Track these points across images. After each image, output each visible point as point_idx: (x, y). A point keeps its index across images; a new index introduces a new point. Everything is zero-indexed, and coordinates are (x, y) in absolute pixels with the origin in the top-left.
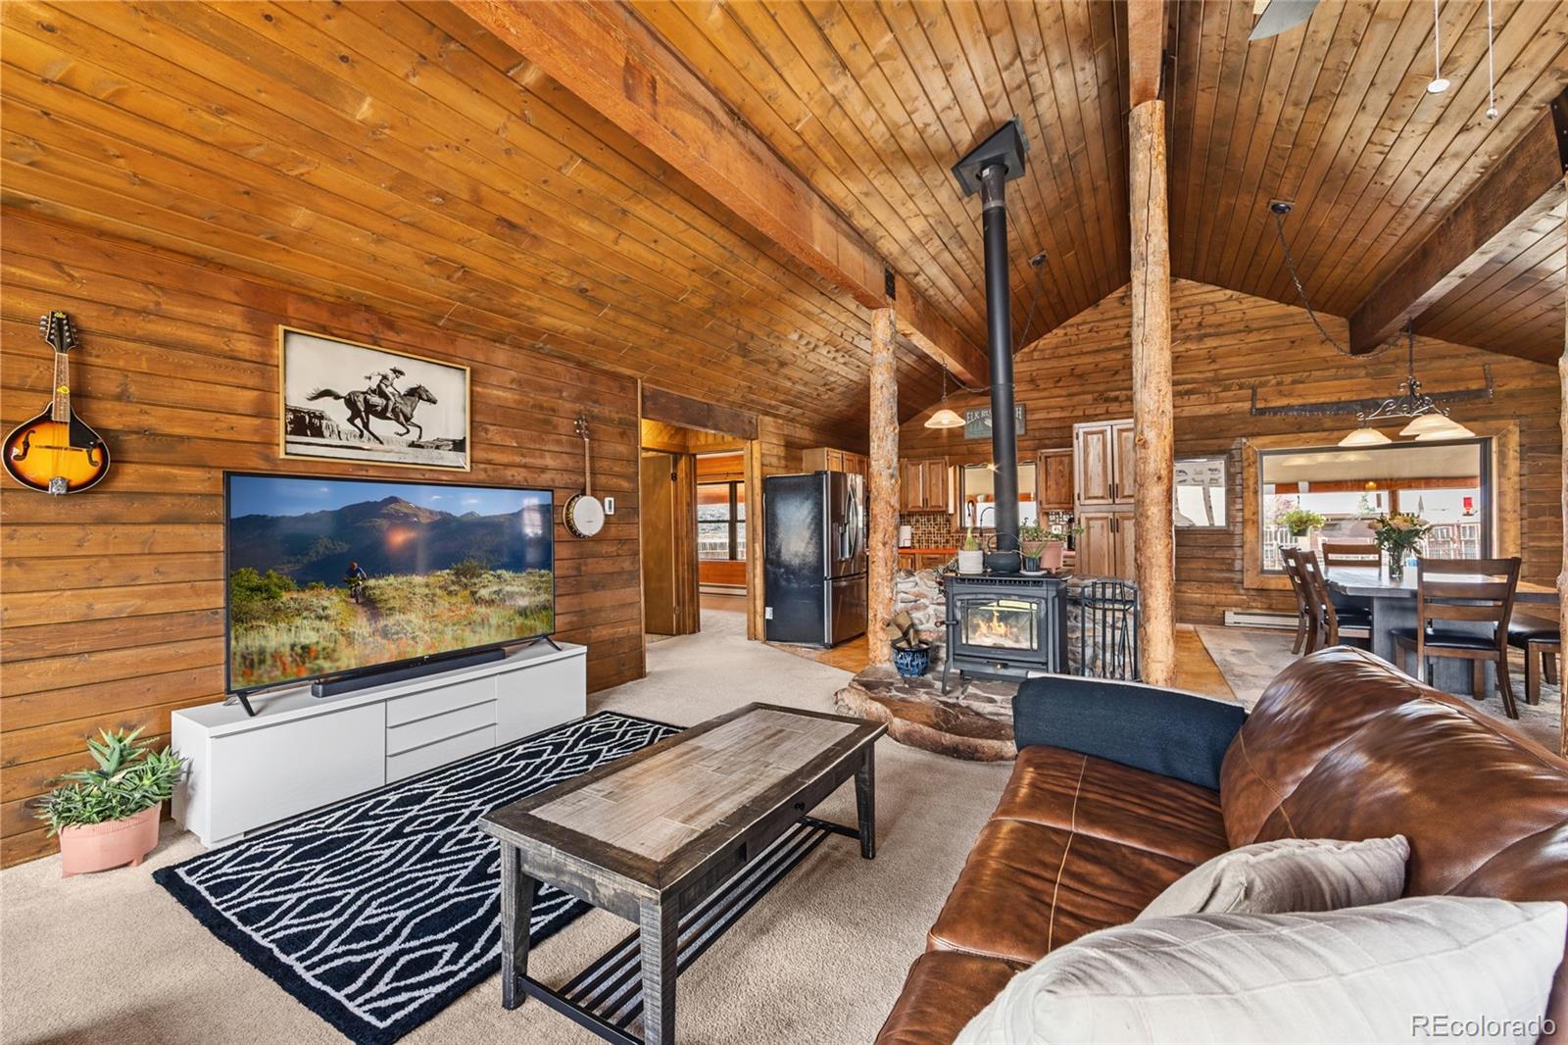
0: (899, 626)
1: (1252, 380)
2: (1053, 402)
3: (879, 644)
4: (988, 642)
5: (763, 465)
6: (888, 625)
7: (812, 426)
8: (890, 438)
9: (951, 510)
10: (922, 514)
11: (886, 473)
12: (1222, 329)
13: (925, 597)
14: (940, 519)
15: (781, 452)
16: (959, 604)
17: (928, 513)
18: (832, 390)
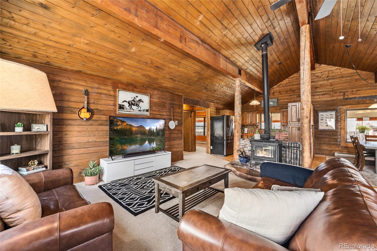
0: (241, 151)
1: (344, 91)
2: (285, 97)
3: (236, 155)
4: (261, 155)
5: (210, 114)
6: (238, 151)
7: (223, 105)
8: (239, 108)
10: (250, 125)
11: (238, 116)
12: (334, 77)
13: (247, 145)
14: (255, 127)
15: (215, 111)
16: (254, 146)
17: (252, 125)
18: (227, 96)
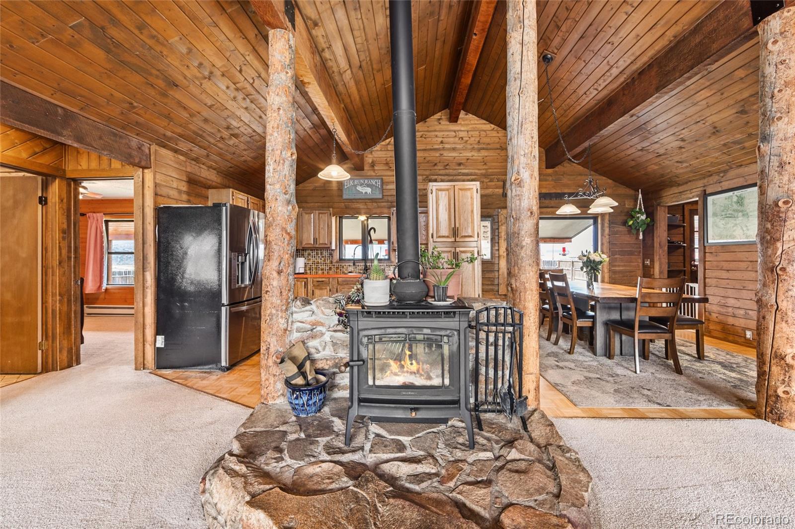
0: (293, 359)
1: (503, 177)
3: (272, 380)
4: (398, 381)
5: (156, 194)
6: (282, 361)
8: (287, 163)
9: (333, 248)
10: (312, 249)
11: (282, 198)
12: (489, 147)
13: (322, 325)
14: (325, 253)
15: (184, 187)
16: (365, 340)
17: (317, 249)
18: (236, 136)
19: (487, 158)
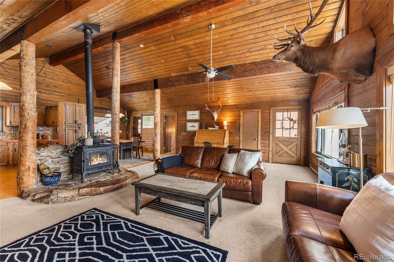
1: (78, 97)
16: (88, 154)
19: (70, 87)
